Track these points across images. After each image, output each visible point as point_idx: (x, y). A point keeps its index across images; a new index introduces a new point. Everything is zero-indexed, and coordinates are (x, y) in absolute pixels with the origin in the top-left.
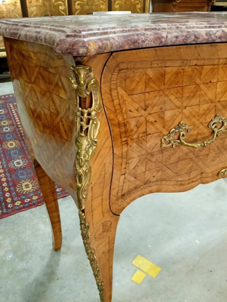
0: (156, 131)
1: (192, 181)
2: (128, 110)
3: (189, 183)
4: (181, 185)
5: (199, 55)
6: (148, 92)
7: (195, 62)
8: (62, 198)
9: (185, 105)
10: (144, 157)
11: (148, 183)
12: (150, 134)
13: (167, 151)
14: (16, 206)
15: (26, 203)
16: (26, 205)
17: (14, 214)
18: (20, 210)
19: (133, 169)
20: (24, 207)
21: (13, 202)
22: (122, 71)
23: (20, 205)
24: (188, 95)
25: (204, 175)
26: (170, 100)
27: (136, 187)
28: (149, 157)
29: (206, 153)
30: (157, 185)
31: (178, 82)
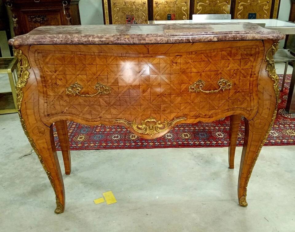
0: (62, 84)
2: (46, 71)
6: (56, 64)
9: (78, 73)
10: (57, 96)
11: (64, 113)
12: (59, 85)
19: (52, 101)
22: (40, 53)
24: (79, 69)
26: (69, 70)
28: (60, 97)
30: (70, 116)
31: (72, 62)
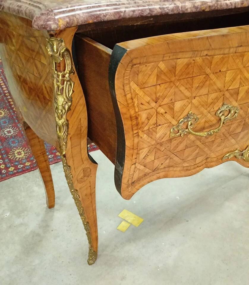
0: (165, 121)
1: (198, 166)
2: (140, 103)
3: (194, 168)
4: (187, 170)
5: (210, 45)
6: (159, 85)
7: (206, 53)
8: (54, 163)
9: (194, 95)
10: (153, 147)
11: (157, 170)
12: (160, 125)
13: (175, 140)
14: (9, 171)
15: (19, 169)
16: (20, 170)
17: (8, 179)
18: (14, 175)
19: (143, 158)
20: (17, 172)
21: (7, 168)
22: (135, 66)
23: (13, 170)
24: (197, 85)
25: (209, 160)
26: (180, 91)
27: (145, 175)
28: (158, 146)
29: (212, 140)
30: (165, 171)
31: (188, 73)
